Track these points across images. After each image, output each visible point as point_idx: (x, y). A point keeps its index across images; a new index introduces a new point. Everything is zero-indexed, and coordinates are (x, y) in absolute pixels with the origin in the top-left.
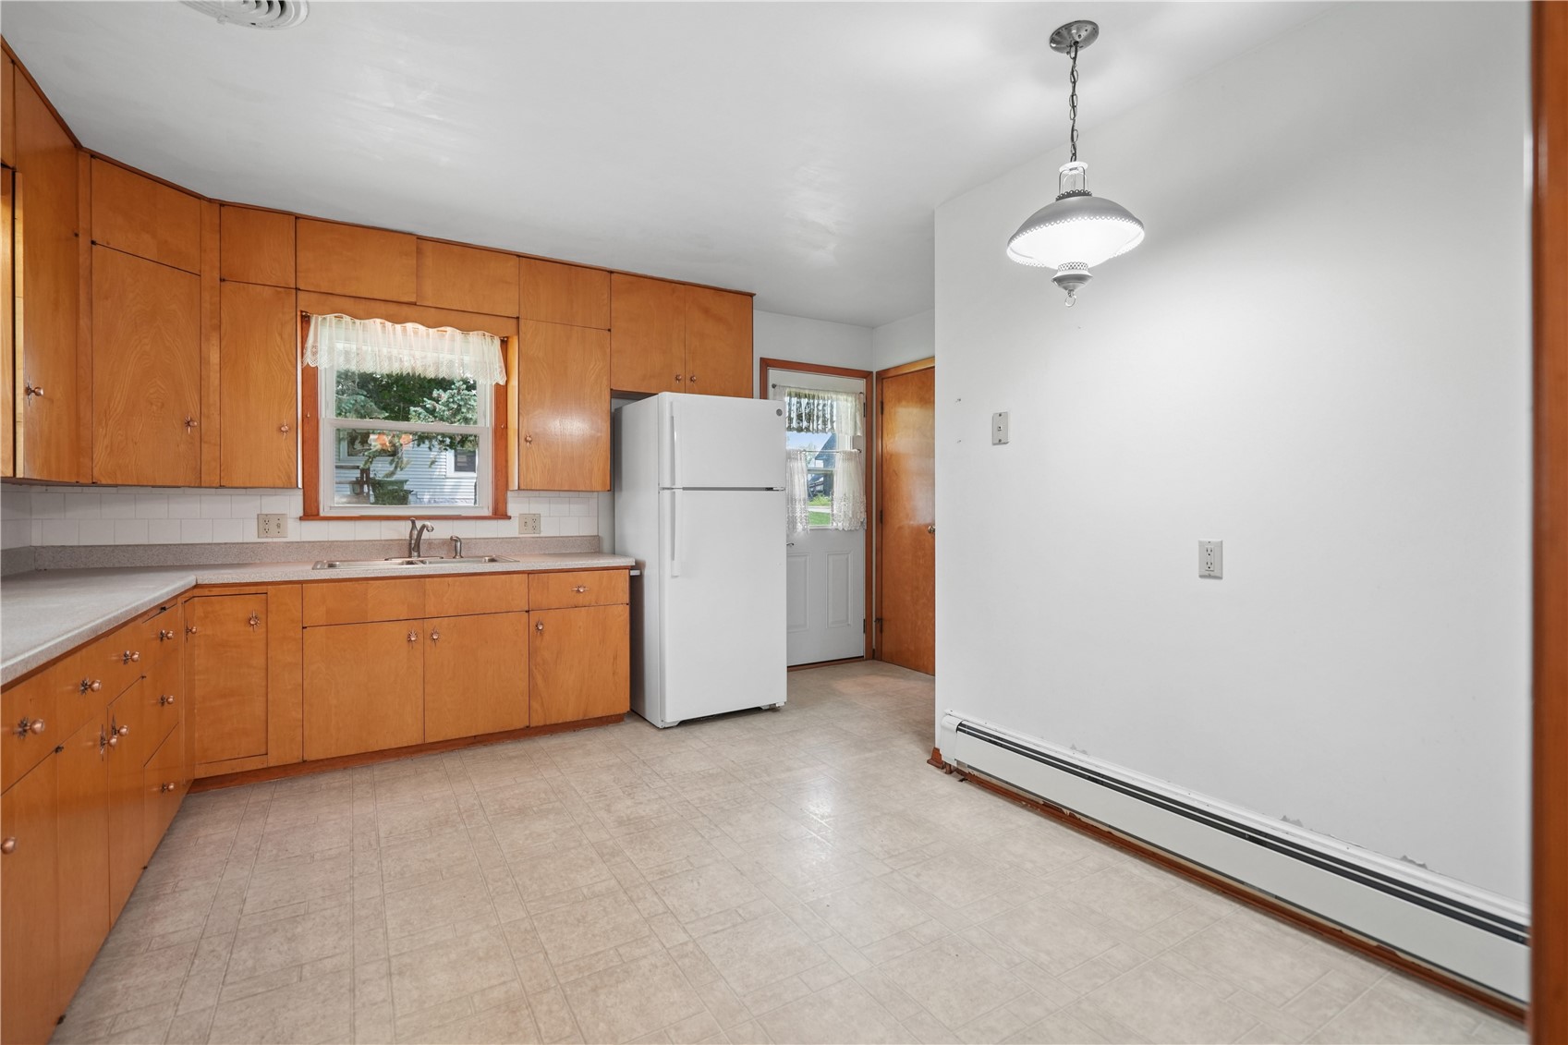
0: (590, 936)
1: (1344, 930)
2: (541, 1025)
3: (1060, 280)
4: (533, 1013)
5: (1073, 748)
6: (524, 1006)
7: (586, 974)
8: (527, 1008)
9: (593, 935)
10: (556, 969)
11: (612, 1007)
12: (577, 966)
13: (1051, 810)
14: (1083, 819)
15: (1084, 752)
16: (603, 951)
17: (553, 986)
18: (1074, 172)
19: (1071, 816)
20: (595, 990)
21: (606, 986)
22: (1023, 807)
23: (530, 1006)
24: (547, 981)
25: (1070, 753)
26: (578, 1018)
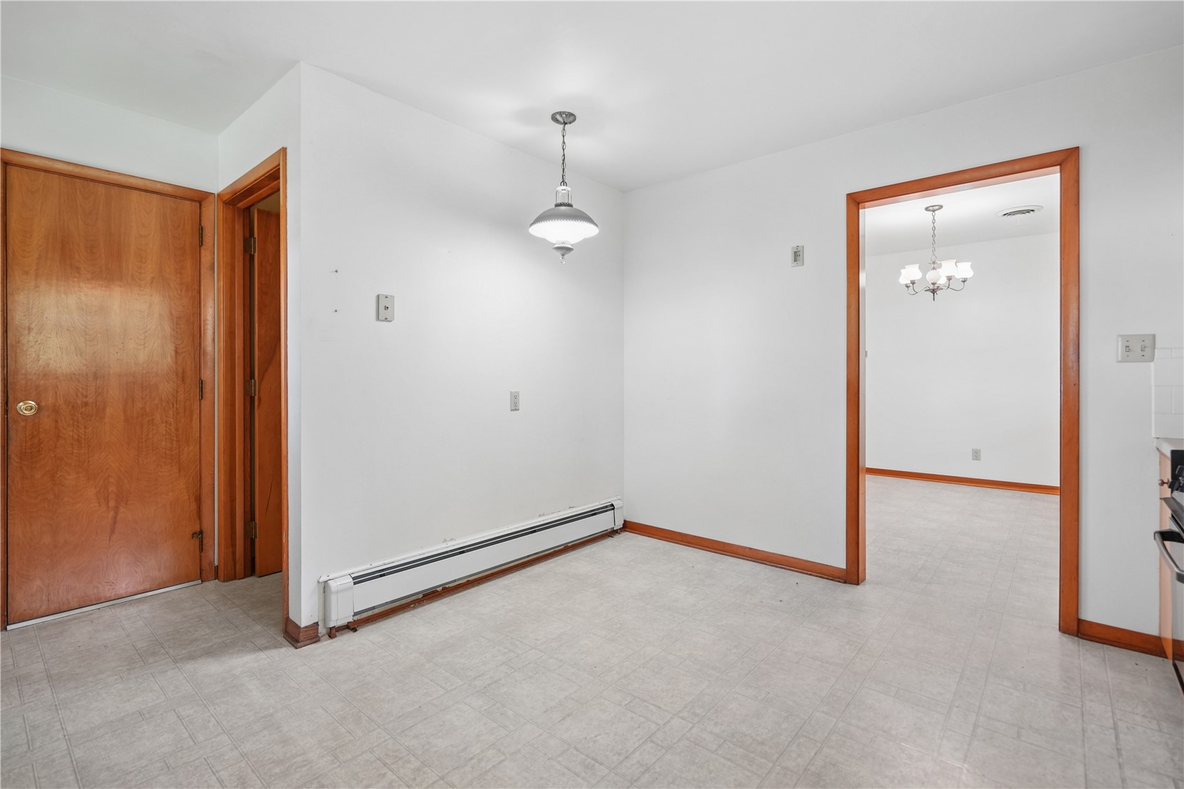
0: (713, 775)
1: (557, 549)
2: (813, 754)
3: (559, 248)
4: (809, 764)
5: (445, 541)
6: (809, 772)
7: (752, 755)
8: (809, 770)
9: (711, 772)
10: (764, 775)
11: (767, 729)
12: (750, 765)
13: (431, 595)
14: (451, 585)
15: (452, 539)
16: (723, 758)
17: (779, 768)
18: (564, 192)
19: (443, 589)
20: (762, 743)
21: (754, 740)
22: (414, 608)
23: (806, 769)
24: (778, 774)
25: (445, 545)
26: (790, 739)
